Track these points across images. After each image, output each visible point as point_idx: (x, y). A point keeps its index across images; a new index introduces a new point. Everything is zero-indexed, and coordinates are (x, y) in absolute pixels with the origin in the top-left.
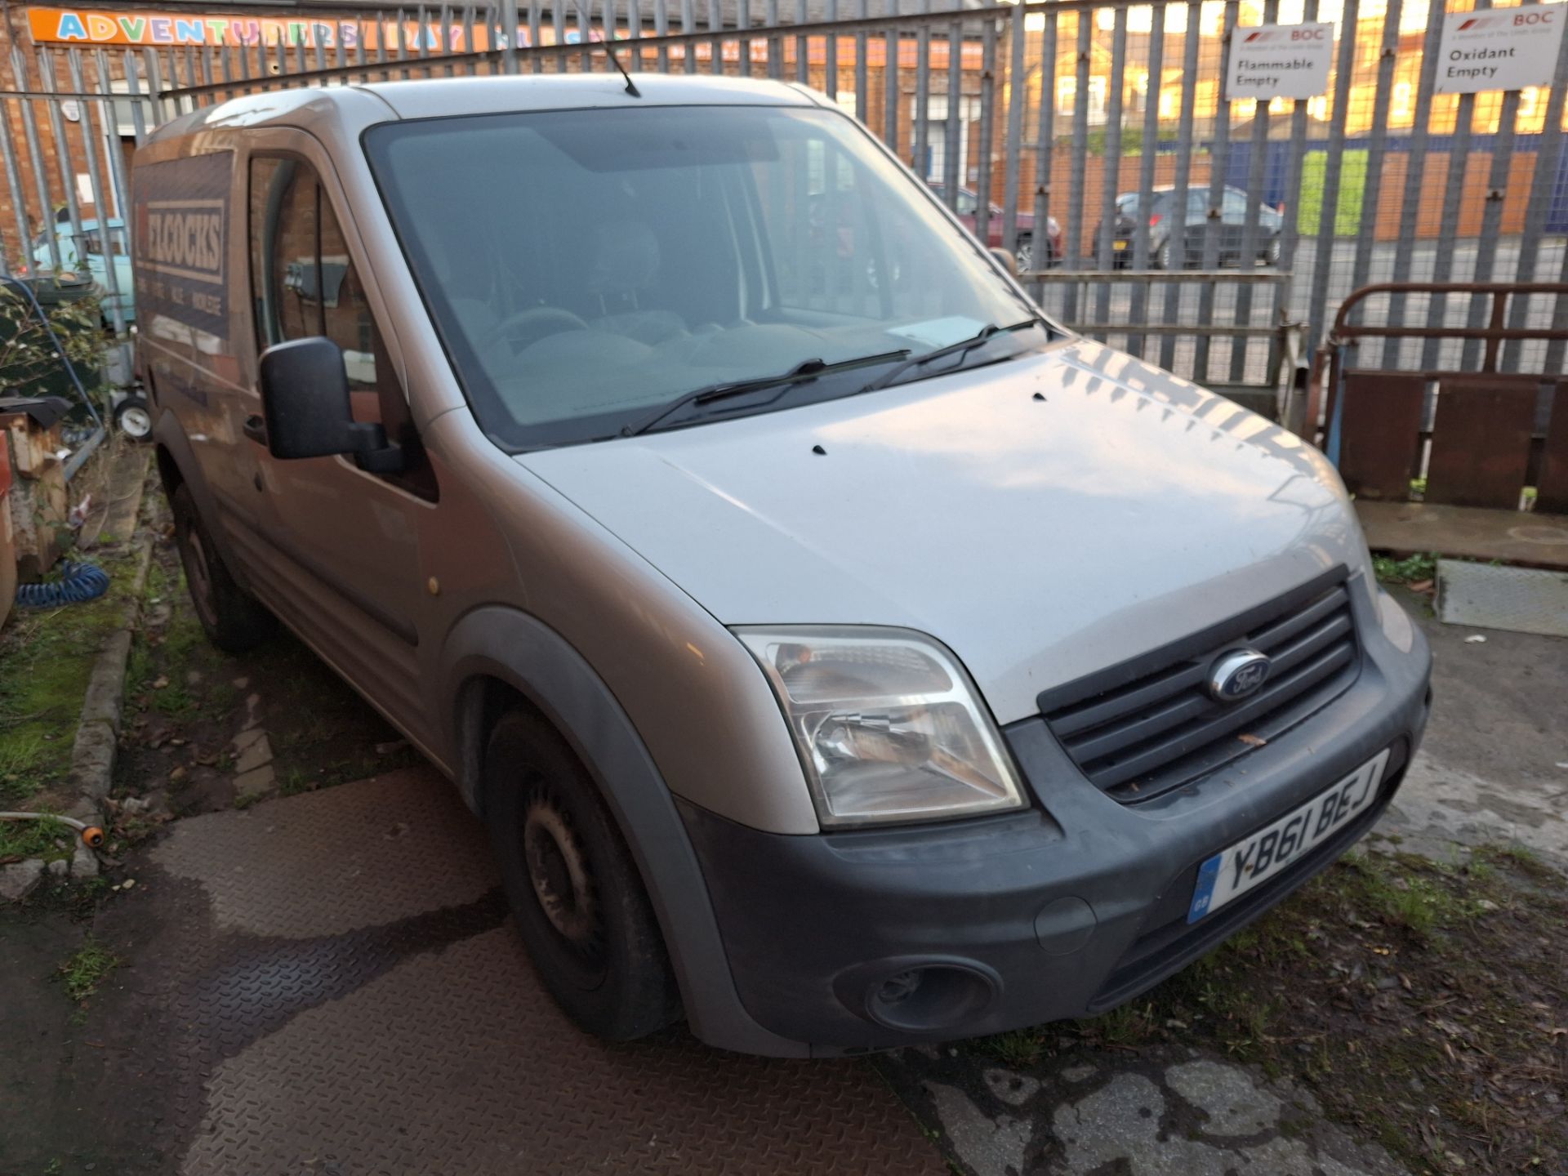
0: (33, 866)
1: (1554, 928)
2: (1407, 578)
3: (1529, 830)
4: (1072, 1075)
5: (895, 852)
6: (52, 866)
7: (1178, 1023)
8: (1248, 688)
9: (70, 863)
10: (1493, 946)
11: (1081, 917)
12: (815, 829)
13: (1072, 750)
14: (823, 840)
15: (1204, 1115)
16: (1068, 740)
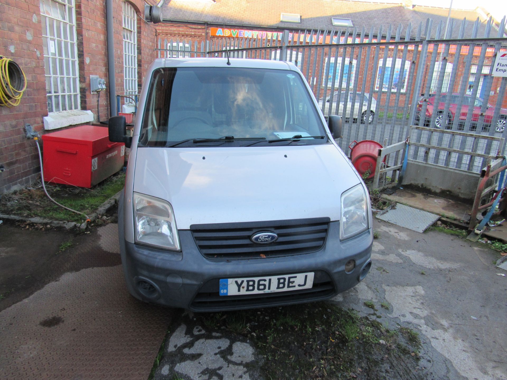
0: (73, 223)
1: (395, 354)
2: (503, 250)
3: (429, 329)
4: (214, 334)
5: (146, 252)
6: (77, 225)
7: (254, 334)
8: (264, 241)
9: (80, 225)
10: (368, 351)
11: (179, 280)
12: (134, 242)
13: (197, 242)
14: (135, 245)
15: (232, 354)
16: (197, 239)
